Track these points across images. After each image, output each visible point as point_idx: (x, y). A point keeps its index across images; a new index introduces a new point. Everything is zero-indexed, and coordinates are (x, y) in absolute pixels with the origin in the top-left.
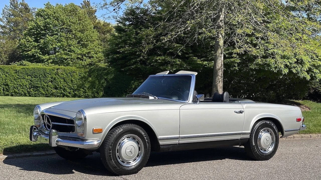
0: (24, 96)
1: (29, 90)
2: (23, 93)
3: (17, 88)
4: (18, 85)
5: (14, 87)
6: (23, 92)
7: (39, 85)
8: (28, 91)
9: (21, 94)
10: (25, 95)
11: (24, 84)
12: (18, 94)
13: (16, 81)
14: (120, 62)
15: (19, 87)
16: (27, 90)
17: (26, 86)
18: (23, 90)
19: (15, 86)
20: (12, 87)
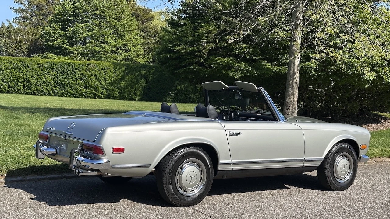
0: (48, 95)
1: (54, 88)
2: (47, 92)
3: (41, 86)
4: (41, 81)
5: (37, 84)
6: (47, 90)
7: (66, 83)
8: (53, 90)
9: (45, 93)
10: (50, 94)
11: (48, 81)
12: (41, 92)
13: (39, 77)
14: (173, 62)
15: (43, 85)
16: (52, 88)
17: (51, 83)
18: (47, 88)
19: (38, 83)
20: (34, 84)
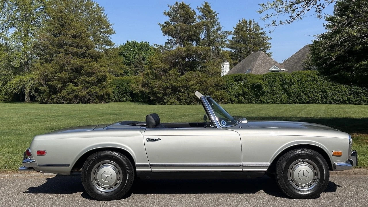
0: (344, 104)
1: (349, 97)
2: (342, 100)
3: (336, 95)
4: (336, 91)
5: (332, 94)
6: (342, 99)
8: (347, 98)
9: (340, 101)
10: (345, 103)
11: (342, 90)
12: (337, 101)
13: (334, 87)
16: (346, 96)
17: (345, 92)
18: (343, 97)
19: (333, 92)
20: (330, 94)
